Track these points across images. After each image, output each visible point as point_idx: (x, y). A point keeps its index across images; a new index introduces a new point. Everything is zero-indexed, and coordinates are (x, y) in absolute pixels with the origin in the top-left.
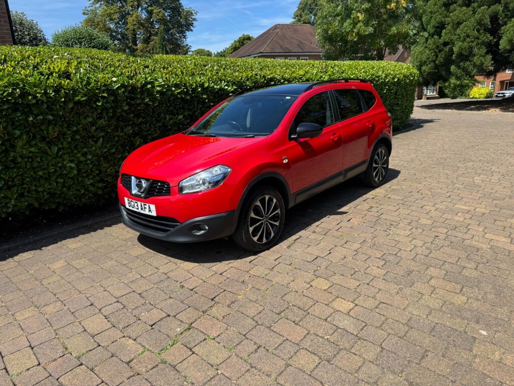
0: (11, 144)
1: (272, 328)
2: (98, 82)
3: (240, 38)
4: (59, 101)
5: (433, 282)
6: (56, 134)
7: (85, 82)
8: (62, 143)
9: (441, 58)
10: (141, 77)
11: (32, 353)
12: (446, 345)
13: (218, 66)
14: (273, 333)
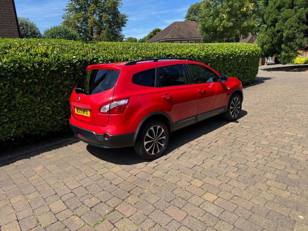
0: (13, 96)
1: (165, 211)
2: (65, 59)
3: (153, 31)
4: (41, 70)
5: (268, 182)
6: (39, 90)
7: (57, 59)
8: (43, 95)
9: (275, 41)
10: (90, 55)
11: (18, 224)
12: (276, 225)
13: (137, 48)
14: (165, 214)
